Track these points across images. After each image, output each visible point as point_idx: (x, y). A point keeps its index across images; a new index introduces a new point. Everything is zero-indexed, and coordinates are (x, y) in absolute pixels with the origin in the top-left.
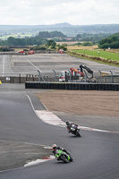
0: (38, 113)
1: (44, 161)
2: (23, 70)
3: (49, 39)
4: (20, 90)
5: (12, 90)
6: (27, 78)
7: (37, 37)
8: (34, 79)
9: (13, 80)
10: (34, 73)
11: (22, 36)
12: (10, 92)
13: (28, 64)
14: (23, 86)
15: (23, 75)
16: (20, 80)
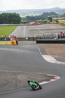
0: (44, 56)
1: (47, 82)
2: (35, 34)
3: (49, 16)
4: (34, 44)
5: (29, 44)
6: (37, 38)
7: (42, 16)
8: (41, 38)
9: (29, 39)
10: (41, 35)
11: (34, 15)
12: (28, 46)
13: (37, 30)
14: (35, 42)
15: (35, 36)
16: (33, 39)
